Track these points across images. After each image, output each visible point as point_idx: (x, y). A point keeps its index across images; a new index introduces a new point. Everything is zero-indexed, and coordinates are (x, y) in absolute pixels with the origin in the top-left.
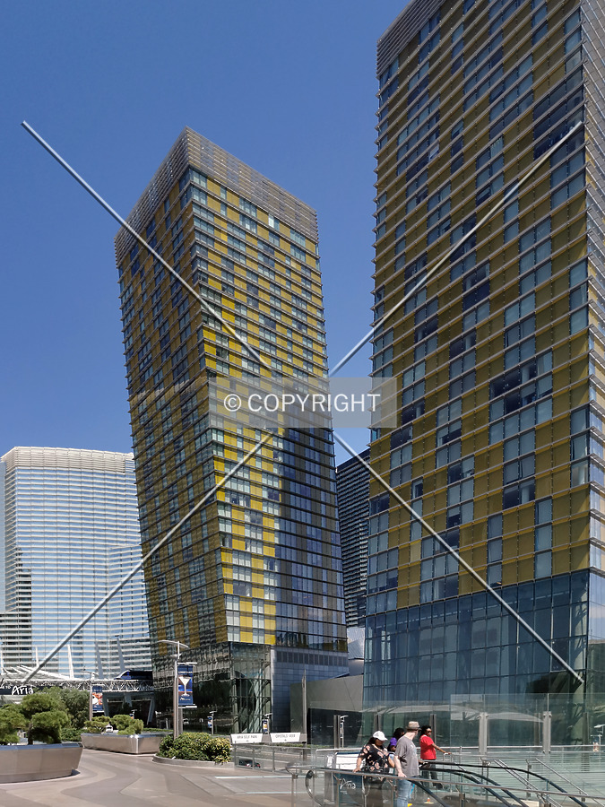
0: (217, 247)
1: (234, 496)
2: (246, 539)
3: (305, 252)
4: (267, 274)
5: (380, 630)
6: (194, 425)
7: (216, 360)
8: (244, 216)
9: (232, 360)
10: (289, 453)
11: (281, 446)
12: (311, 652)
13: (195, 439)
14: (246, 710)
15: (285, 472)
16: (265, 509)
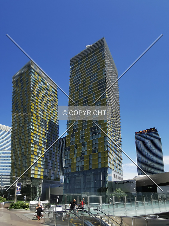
0: (36, 86)
1: (35, 142)
2: (37, 152)
3: (54, 93)
4: (46, 95)
5: (67, 177)
6: (27, 123)
7: (34, 110)
8: (42, 82)
9: (38, 111)
10: (49, 134)
11: (47, 132)
12: (52, 181)
13: (27, 127)
14: (34, 195)
15: (48, 138)
16: (42, 146)
